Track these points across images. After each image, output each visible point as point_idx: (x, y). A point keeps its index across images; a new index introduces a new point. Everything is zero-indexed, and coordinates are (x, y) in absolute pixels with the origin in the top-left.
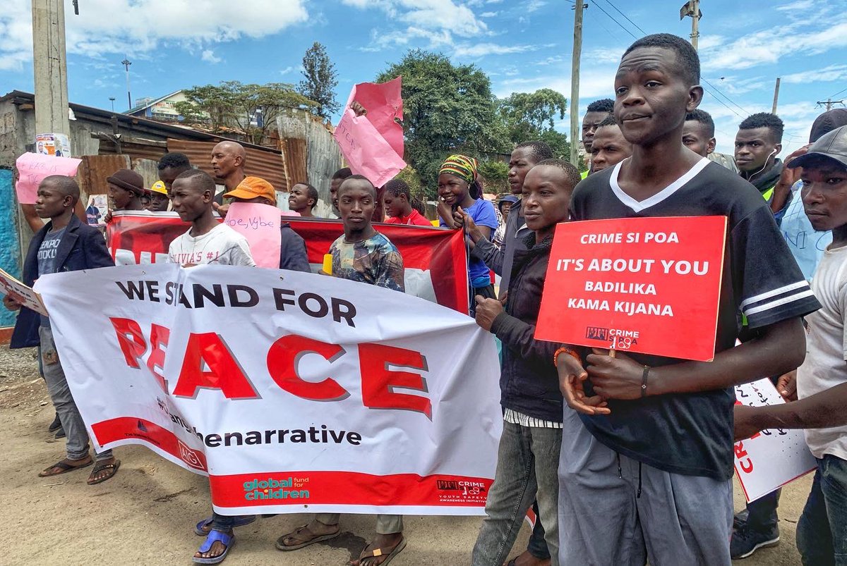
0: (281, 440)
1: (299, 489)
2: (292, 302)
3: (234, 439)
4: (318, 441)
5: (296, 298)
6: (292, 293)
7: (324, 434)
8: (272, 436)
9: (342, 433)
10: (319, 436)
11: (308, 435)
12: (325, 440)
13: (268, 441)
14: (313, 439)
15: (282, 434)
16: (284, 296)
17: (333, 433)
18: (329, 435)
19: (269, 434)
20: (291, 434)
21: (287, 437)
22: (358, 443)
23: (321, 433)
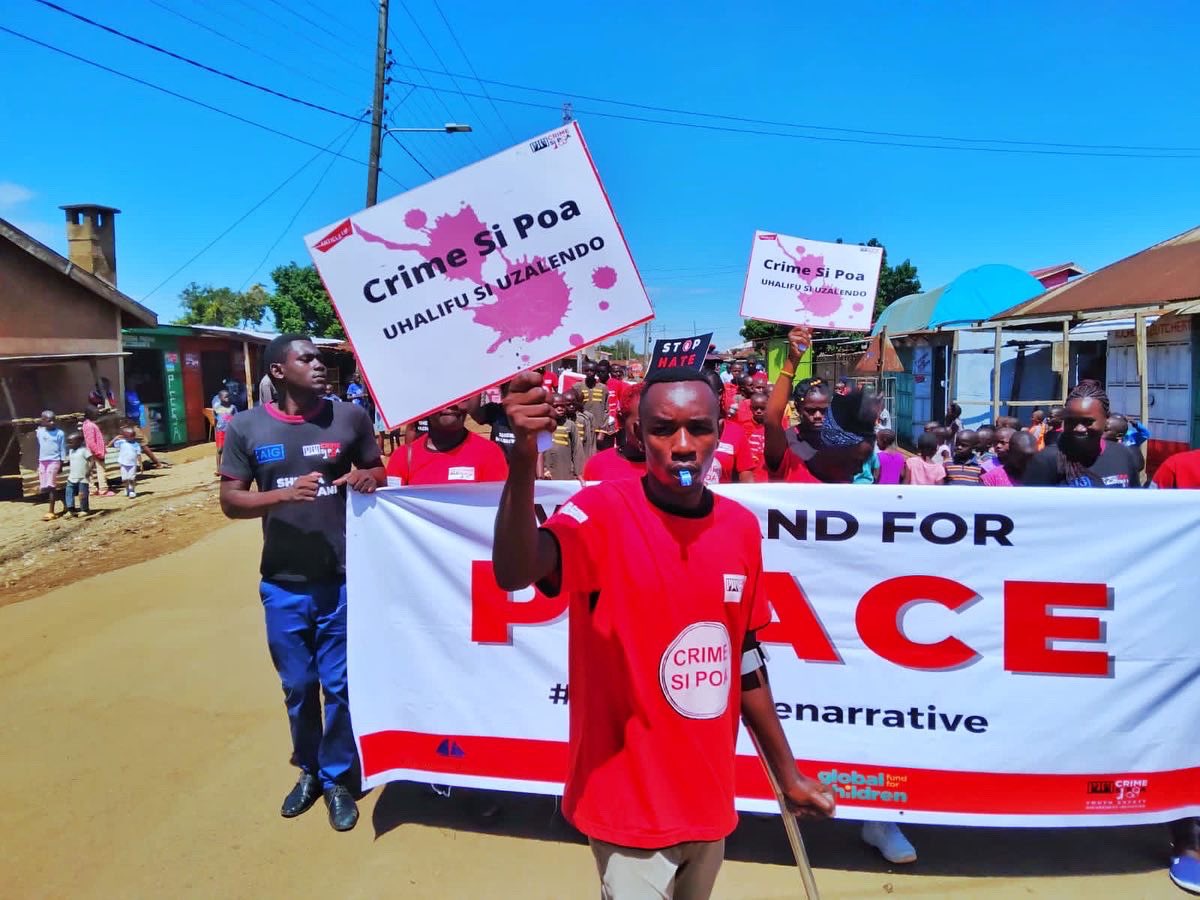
0: (870, 721)
1: (892, 790)
2: (910, 529)
3: (807, 713)
4: (922, 727)
5: (916, 522)
6: (912, 515)
7: (932, 718)
8: (858, 715)
9: (958, 718)
10: (923, 720)
11: (907, 719)
12: (932, 725)
13: (852, 720)
14: (915, 724)
15: (871, 714)
16: (898, 522)
17: (944, 717)
18: (938, 721)
19: (853, 712)
20: (883, 715)
21: (878, 718)
22: (983, 730)
23: (926, 717)
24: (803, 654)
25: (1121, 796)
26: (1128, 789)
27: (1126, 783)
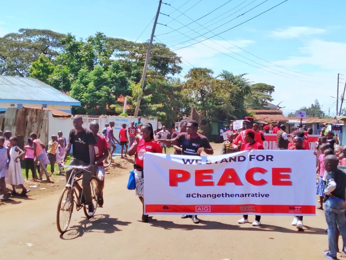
0: (249, 196)
1: (253, 209)
2: (254, 158)
3: (237, 196)
4: (257, 197)
5: (255, 157)
6: (255, 156)
7: (259, 195)
9: (264, 195)
10: (257, 195)
11: (255, 195)
12: (259, 196)
13: (246, 196)
14: (256, 196)
15: (249, 195)
16: (252, 157)
17: (261, 195)
18: (260, 195)
19: (246, 195)
20: (251, 195)
21: (250, 195)
22: (268, 197)
23: (258, 195)
24: (236, 184)
25: (296, 210)
26: (297, 209)
27: (297, 207)
